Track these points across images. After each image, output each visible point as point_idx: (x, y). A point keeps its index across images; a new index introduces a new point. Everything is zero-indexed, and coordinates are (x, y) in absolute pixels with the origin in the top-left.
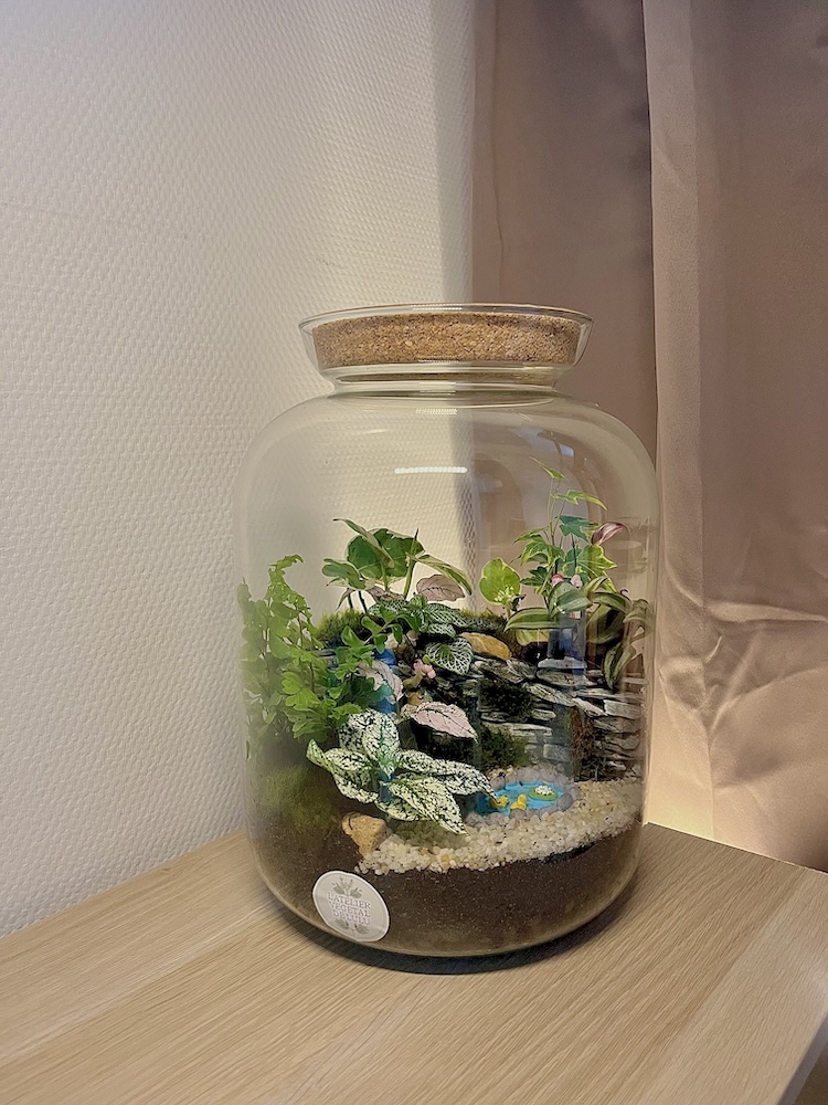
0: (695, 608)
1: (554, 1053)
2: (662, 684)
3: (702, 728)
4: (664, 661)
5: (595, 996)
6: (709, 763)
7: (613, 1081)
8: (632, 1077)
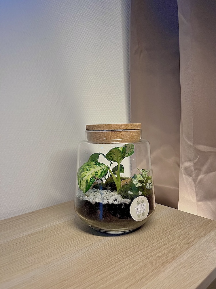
0: (191, 146)
1: (127, 265)
2: (182, 171)
3: (193, 183)
4: (183, 163)
5: (145, 251)
6: (195, 193)
7: (144, 274)
8: (151, 274)
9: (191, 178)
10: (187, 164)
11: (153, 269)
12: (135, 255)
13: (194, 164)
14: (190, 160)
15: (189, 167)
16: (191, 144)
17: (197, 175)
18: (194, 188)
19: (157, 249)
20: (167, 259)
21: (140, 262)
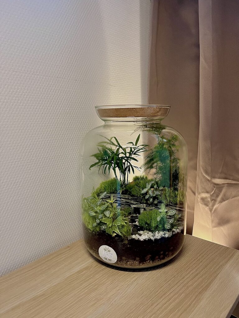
0: (208, 180)
2: (198, 199)
3: (209, 212)
6: (211, 221)
9: (207, 207)
10: (204, 195)
11: (194, 297)
12: (176, 286)
13: (211, 195)
14: (207, 192)
15: (206, 198)
16: (209, 178)
17: (213, 205)
18: (210, 217)
19: (192, 279)
20: (202, 288)
21: (182, 293)
